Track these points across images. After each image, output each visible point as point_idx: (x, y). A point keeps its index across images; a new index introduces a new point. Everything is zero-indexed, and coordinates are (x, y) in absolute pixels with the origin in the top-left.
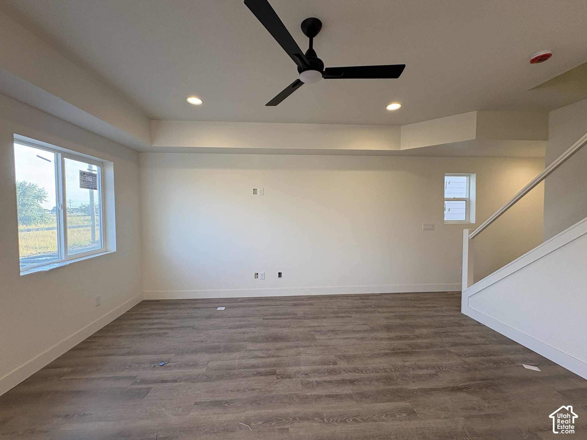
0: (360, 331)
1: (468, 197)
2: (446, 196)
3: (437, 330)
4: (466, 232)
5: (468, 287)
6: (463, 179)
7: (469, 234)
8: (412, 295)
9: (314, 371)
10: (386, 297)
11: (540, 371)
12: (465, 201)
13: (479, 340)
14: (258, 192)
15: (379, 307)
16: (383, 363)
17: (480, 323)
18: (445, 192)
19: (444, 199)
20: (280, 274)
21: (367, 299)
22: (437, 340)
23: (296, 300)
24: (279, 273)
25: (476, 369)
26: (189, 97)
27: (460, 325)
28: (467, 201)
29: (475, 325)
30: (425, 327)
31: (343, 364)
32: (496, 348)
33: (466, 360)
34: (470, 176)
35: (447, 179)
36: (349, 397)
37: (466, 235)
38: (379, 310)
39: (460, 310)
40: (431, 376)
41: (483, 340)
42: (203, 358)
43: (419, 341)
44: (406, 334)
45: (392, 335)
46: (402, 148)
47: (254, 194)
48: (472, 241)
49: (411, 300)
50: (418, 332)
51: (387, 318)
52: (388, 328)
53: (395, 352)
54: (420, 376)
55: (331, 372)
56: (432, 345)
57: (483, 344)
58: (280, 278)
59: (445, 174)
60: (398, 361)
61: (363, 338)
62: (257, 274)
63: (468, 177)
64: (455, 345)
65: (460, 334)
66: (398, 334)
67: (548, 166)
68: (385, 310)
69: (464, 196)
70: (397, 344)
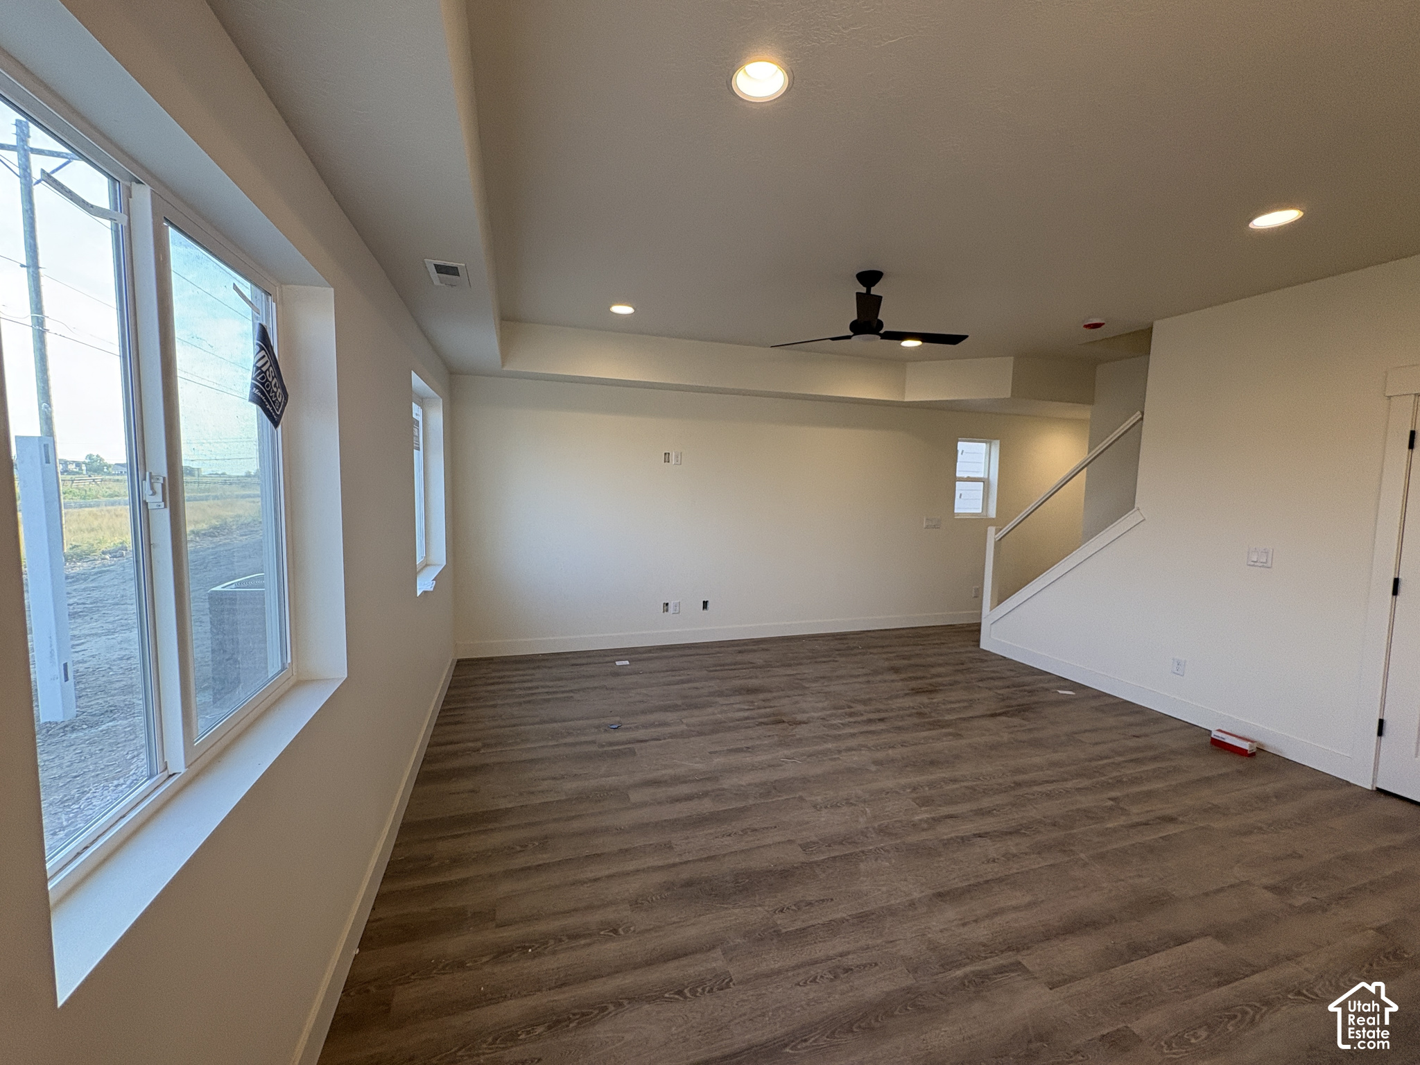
0: (859, 675)
1: (986, 477)
2: (958, 475)
3: (957, 667)
4: (991, 530)
5: (991, 610)
6: (982, 447)
7: (996, 534)
8: (908, 631)
9: (831, 716)
10: (873, 634)
11: (1074, 694)
12: (982, 483)
13: (1009, 673)
14: (673, 457)
15: (869, 648)
16: (908, 702)
17: (1005, 658)
18: (957, 469)
19: (955, 479)
20: (705, 604)
21: (845, 639)
22: (959, 677)
23: (738, 645)
24: (704, 602)
25: (1011, 698)
26: (614, 304)
27: (982, 661)
28: (986, 482)
29: (1001, 660)
30: (940, 665)
31: (860, 708)
32: (1028, 679)
33: (999, 692)
34: (990, 443)
35: (962, 446)
36: (888, 731)
37: (992, 536)
38: (872, 651)
39: (979, 645)
40: (965, 707)
41: (1013, 674)
42: (670, 717)
43: (939, 680)
44: (920, 674)
45: (903, 676)
46: (907, 400)
47: (665, 462)
48: (998, 544)
49: (908, 637)
50: (934, 671)
51: (887, 659)
52: (896, 670)
53: (917, 692)
54: (954, 709)
55: (851, 715)
56: (956, 682)
57: (1013, 677)
58: (705, 611)
59: (960, 439)
60: (924, 699)
61: (868, 682)
62: (667, 604)
63: (988, 445)
64: (981, 680)
65: (985, 669)
66: (911, 675)
67: (1093, 449)
68: (880, 650)
69: (981, 475)
70: (914, 684)
